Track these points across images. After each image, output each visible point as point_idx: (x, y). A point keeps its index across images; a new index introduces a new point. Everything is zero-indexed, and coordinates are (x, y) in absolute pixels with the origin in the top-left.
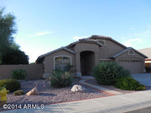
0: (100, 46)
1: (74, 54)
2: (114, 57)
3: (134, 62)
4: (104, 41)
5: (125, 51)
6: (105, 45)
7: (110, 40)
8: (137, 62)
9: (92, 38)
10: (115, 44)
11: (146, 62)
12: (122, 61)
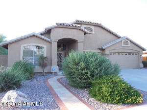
0: (85, 33)
1: (50, 43)
2: (104, 48)
3: (129, 54)
4: (92, 27)
5: (117, 41)
6: (93, 32)
7: (99, 26)
8: (133, 54)
9: (75, 23)
10: (106, 32)
11: (143, 56)
12: (115, 53)
